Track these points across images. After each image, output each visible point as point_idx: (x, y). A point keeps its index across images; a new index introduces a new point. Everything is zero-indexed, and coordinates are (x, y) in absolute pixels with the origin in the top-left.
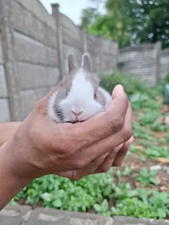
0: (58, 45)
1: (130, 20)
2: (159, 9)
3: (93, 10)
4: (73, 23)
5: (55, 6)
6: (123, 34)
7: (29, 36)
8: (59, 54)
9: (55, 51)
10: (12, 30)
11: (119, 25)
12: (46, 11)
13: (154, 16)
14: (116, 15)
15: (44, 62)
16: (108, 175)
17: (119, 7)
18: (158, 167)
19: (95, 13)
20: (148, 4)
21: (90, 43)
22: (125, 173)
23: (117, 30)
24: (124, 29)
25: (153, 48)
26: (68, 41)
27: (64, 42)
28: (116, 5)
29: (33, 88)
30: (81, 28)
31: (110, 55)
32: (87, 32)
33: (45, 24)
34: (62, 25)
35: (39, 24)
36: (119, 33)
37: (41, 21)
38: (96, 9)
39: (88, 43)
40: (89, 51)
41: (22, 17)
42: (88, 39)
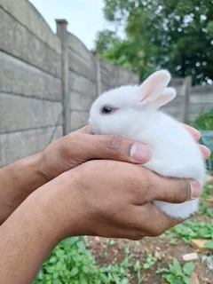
0: (63, 73)
1: (154, 49)
2: (190, 38)
3: (111, 33)
4: (84, 47)
6: (145, 64)
7: (21, 59)
8: (63, 84)
9: (58, 81)
11: (141, 54)
12: (50, 29)
13: (182, 46)
14: (137, 40)
15: (41, 94)
16: (122, 271)
17: (142, 32)
18: (194, 256)
19: (113, 36)
20: (176, 31)
21: (105, 73)
22: (146, 266)
23: (139, 59)
24: (146, 59)
25: (181, 83)
26: (76, 69)
27: (71, 70)
28: (138, 30)
29: (22, 130)
30: (94, 53)
32: (101, 60)
33: (46, 45)
34: (70, 48)
35: (37, 43)
36: (141, 63)
37: (41, 41)
38: (114, 33)
39: (102, 73)
40: (103, 82)
41: (11, 32)
42: (102, 67)
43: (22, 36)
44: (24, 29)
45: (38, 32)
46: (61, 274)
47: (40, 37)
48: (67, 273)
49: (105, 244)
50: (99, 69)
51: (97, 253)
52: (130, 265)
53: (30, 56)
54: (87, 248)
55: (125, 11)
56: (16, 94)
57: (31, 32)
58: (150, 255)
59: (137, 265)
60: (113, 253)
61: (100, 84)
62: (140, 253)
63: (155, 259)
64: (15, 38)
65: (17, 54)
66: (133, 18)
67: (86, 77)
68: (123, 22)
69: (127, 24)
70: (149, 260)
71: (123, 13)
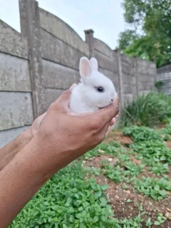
3: (131, 32)
4: (108, 47)
5: (89, 33)
6: (162, 52)
7: (60, 64)
10: (40, 59)
12: (81, 39)
14: (154, 35)
17: (157, 27)
19: (134, 34)
21: (125, 64)
22: (156, 223)
23: (156, 49)
24: (162, 49)
26: (101, 65)
28: (153, 26)
30: (116, 51)
31: (148, 74)
33: (78, 51)
34: (96, 50)
35: (71, 51)
36: (159, 52)
37: (73, 48)
38: (134, 32)
39: (122, 65)
40: (124, 72)
41: (52, 46)
42: (122, 60)
43: (60, 47)
44: (61, 42)
45: (71, 43)
46: (86, 220)
47: (73, 45)
48: (90, 220)
49: (123, 201)
50: (120, 62)
51: (117, 208)
52: (142, 220)
53: (66, 61)
54: (108, 203)
55: (142, 13)
56: (57, 89)
57: (66, 44)
58: (161, 215)
59: (149, 222)
60: (129, 209)
61: (121, 74)
62: (152, 211)
63: (165, 219)
64: (55, 49)
65: (57, 61)
66: (149, 17)
67: (109, 70)
68: (141, 21)
69: (144, 22)
70: (159, 218)
71: (140, 15)
